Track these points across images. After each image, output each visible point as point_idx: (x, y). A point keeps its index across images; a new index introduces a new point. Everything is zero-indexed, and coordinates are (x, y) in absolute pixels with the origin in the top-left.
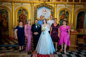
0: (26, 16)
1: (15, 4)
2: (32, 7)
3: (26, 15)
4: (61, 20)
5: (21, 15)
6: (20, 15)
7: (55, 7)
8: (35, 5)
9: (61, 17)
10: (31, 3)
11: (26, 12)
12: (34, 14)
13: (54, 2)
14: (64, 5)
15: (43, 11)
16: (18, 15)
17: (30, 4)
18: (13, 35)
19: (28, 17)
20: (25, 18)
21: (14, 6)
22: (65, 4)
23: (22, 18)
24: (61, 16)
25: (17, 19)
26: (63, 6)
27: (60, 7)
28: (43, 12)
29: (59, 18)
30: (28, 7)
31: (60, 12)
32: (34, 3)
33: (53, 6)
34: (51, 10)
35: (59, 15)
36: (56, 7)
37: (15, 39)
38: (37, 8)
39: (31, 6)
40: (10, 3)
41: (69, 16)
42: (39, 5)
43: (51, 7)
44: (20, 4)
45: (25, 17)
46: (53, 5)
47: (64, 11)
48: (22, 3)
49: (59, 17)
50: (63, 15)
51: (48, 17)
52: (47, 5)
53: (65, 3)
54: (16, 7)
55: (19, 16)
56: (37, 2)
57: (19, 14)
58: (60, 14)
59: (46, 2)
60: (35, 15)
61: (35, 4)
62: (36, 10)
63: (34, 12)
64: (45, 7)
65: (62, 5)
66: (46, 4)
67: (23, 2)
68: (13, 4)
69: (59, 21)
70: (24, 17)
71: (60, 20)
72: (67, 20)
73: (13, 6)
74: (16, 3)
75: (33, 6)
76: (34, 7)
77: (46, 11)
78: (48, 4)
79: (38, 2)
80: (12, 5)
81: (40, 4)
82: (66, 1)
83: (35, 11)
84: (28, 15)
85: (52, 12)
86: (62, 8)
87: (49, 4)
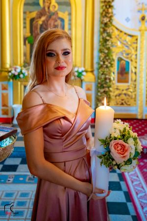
0: (62, 20)
3: (61, 15)
5: (41, 14)
6: (34, 15)
16: (25, 13)
18: (3, 106)
19: (70, 24)
45: (59, 22)
55: (32, 20)
57: (31, 8)
84: (70, 14)
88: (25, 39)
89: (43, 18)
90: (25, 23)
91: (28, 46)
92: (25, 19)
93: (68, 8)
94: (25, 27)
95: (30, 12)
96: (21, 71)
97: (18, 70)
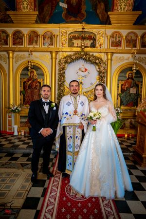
0: (40, 83)
1: (16, 53)
2: (54, 60)
3: (39, 80)
4: (123, 91)
5: (29, 80)
6: (25, 80)
7: (109, 61)
8: (60, 56)
9: (122, 85)
10: (51, 52)
11: (39, 72)
12: (57, 76)
13: (106, 50)
14: (130, 55)
15: (80, 69)
16: (20, 79)
17: (49, 53)
18: (9, 126)
20: (37, 86)
21: (13, 58)
22: (132, 53)
23: (30, 86)
24: (123, 82)
25: (19, 89)
26: (129, 58)
27: (121, 59)
28: (80, 73)
29: (118, 87)
30: (44, 60)
31: (121, 72)
32: (57, 52)
33: (103, 59)
34: (97, 67)
35: (118, 80)
36: (111, 60)
37: (13, 136)
38: (66, 62)
39: (52, 59)
40: (5, 53)
41: (142, 82)
42: (70, 56)
43: (97, 61)
44: (27, 54)
45: (38, 84)
46: (103, 57)
47: (130, 69)
48: (31, 51)
49: (118, 84)
50: (128, 79)
51: (91, 84)
52: (88, 56)
53: (132, 51)
54: (17, 61)
55: (24, 83)
56: (64, 49)
57: (24, 77)
58: (119, 76)
59: (87, 50)
60: (60, 80)
61: (61, 53)
62: (63, 69)
63: (57, 72)
64: (85, 60)
65: (126, 56)
66: (86, 54)
67: (32, 49)
68: (11, 55)
69: (118, 95)
70: (34, 84)
71: (120, 92)
72: (137, 91)
73: (11, 59)
74: (18, 53)
75: (56, 59)
76: (57, 61)
77: (86, 70)
78: (91, 54)
79: (69, 49)
80: (9, 58)
81: (72, 53)
82: (135, 47)
83: (60, 71)
84: (43, 80)
85: (100, 72)
86: (126, 62)
87: (95, 54)
88: (21, 92)
89: (30, 82)
90: (21, 84)
91: (22, 96)
92: (21, 82)
93: (43, 77)
94: (21, 86)
95: (24, 79)
96: (17, 108)
97: (15, 108)
